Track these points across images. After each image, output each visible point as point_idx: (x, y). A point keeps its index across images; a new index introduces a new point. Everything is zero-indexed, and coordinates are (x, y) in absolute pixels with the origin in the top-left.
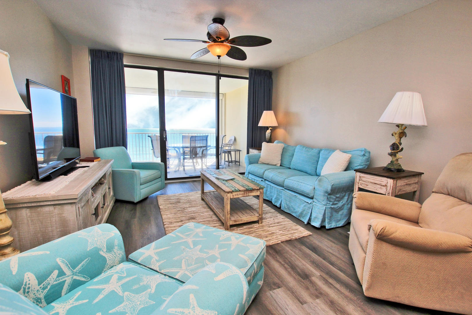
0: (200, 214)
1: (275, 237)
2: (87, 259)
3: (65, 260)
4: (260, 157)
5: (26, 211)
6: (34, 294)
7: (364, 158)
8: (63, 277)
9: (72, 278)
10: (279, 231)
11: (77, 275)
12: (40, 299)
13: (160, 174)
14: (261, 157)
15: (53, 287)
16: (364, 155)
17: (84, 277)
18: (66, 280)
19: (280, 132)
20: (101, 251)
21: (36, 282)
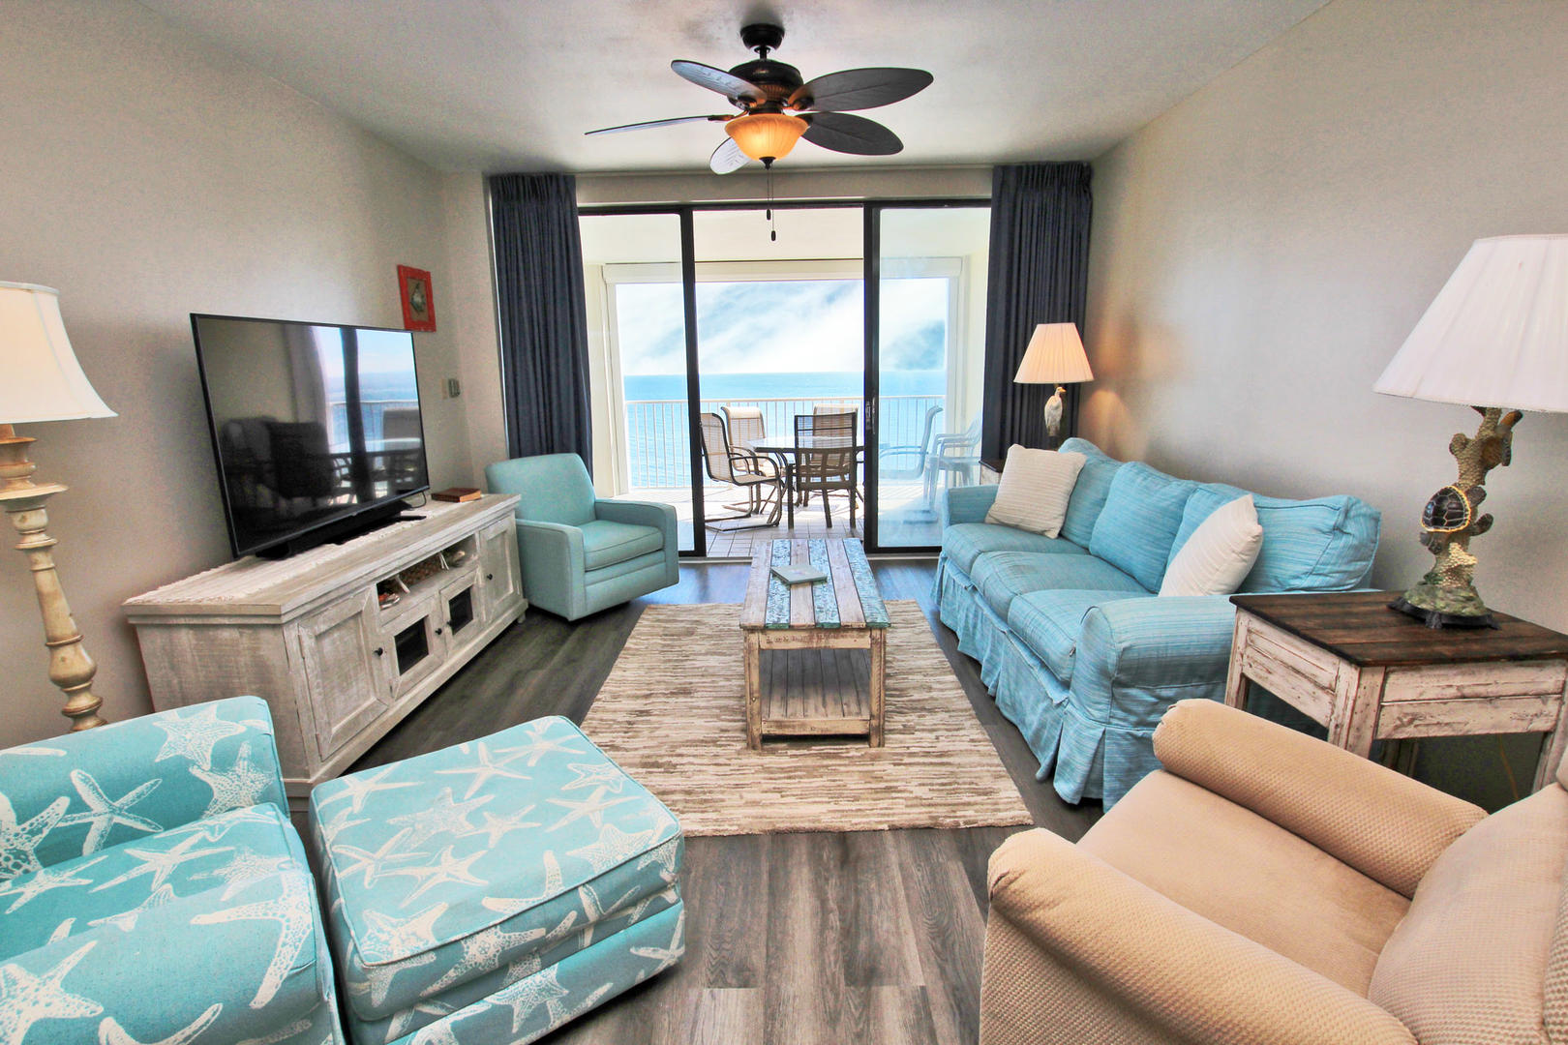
0: (717, 682)
1: (885, 806)
2: (152, 782)
3: (90, 776)
4: (993, 501)
5: (188, 633)
6: (8, 840)
7: (1334, 544)
8: (83, 814)
9: (111, 819)
10: (920, 785)
11: (123, 816)
12: (24, 853)
13: (662, 540)
14: (997, 498)
15: (55, 832)
16: (1338, 530)
17: (144, 822)
18: (92, 823)
19: (1105, 404)
20: (196, 767)
21: (13, 816)
